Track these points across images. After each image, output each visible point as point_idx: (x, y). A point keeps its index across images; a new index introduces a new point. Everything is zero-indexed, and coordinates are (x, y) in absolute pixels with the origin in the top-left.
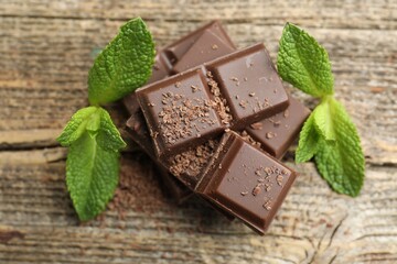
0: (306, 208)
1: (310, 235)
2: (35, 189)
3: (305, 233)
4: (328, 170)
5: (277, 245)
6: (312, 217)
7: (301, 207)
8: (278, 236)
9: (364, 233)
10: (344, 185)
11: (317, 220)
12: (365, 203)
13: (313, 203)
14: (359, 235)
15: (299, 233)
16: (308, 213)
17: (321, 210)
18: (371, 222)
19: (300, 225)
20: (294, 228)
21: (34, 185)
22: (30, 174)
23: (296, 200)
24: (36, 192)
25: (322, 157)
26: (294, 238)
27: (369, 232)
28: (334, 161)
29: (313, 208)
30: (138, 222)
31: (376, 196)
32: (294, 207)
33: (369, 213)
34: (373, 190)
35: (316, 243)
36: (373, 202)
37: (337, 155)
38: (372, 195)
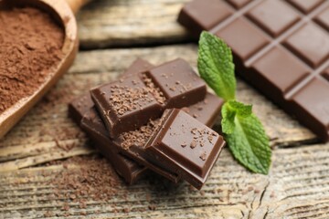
0: (235, 181)
1: (243, 200)
2: (7, 191)
3: (238, 200)
5: (217, 211)
6: (241, 187)
7: (231, 181)
8: (216, 205)
9: (286, 195)
11: (246, 188)
12: (281, 172)
13: (240, 177)
14: (283, 197)
15: (233, 201)
16: (237, 185)
17: (247, 181)
18: (289, 186)
19: (233, 195)
20: (228, 197)
21: (7, 188)
22: (4, 180)
23: (226, 176)
24: (8, 194)
26: (231, 204)
27: (290, 193)
29: (240, 181)
30: (97, 208)
31: (288, 166)
32: (226, 181)
33: (286, 179)
34: (285, 162)
35: (249, 204)
36: (287, 171)
38: (285, 165)
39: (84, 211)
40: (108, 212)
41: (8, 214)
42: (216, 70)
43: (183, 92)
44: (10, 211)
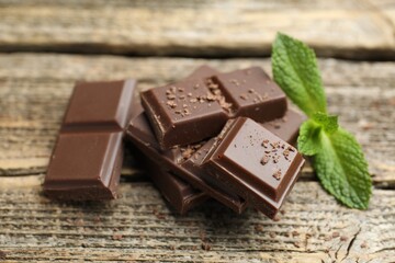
0: (316, 223)
1: (325, 248)
2: (24, 211)
3: (319, 247)
4: (333, 185)
5: (290, 258)
6: (323, 231)
7: (311, 223)
8: (289, 251)
9: (382, 247)
10: (351, 198)
11: (331, 233)
12: (376, 217)
13: (322, 219)
14: (378, 249)
15: (313, 248)
16: (319, 229)
17: (332, 224)
18: (387, 236)
19: (312, 240)
20: (306, 243)
21: (24, 207)
22: (21, 196)
23: (305, 217)
24: (25, 214)
25: (325, 174)
26: (309, 252)
27: (387, 245)
28: (338, 176)
29: (323, 223)
31: (387, 211)
32: (304, 223)
33: (383, 227)
34: (383, 205)
35: (332, 253)
36: (384, 217)
37: (340, 170)
38: (383, 210)
39: (118, 243)
40: (149, 247)
41: (22, 239)
42: (298, 79)
43: (258, 102)
44: (24, 235)
